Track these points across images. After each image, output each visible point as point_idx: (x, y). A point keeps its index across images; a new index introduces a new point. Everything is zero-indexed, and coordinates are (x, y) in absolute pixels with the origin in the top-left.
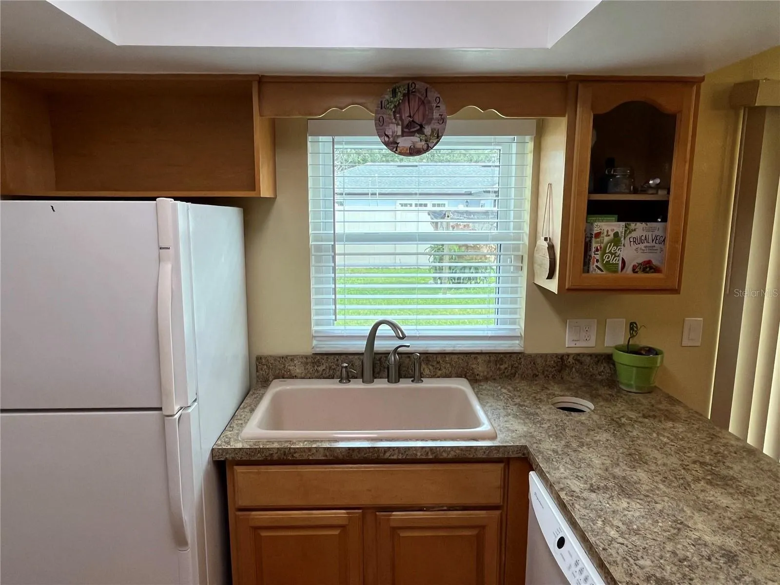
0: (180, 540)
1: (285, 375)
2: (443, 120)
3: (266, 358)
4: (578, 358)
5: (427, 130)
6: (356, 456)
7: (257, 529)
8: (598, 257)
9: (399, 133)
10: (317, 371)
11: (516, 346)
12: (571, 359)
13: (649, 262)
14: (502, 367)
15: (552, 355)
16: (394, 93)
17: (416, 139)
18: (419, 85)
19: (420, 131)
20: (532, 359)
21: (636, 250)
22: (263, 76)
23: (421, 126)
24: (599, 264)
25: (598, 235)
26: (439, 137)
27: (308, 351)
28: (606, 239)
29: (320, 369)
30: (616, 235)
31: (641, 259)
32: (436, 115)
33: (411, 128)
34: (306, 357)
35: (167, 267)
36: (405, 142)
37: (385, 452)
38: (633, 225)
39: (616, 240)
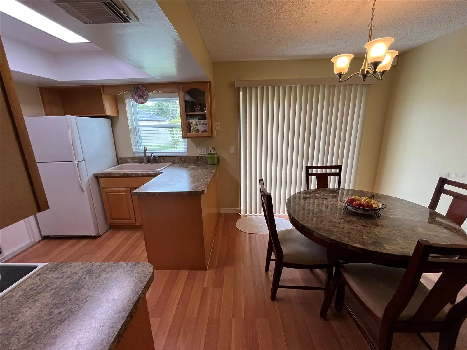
0: (83, 191)
1: (126, 162)
2: (147, 95)
3: (122, 158)
4: (201, 157)
5: (144, 97)
6: (125, 175)
7: (107, 192)
8: (192, 129)
9: (138, 98)
10: (135, 161)
11: (186, 154)
12: (200, 158)
13: (205, 130)
14: (182, 160)
15: (195, 157)
16: (134, 89)
17: (142, 100)
18: (140, 86)
19: (143, 98)
20: (190, 158)
21: (202, 127)
22: (103, 85)
23: (143, 97)
24: (193, 131)
25: (192, 123)
26: (147, 99)
27: (132, 156)
28: (194, 124)
29: (136, 161)
30: (196, 123)
31: (204, 129)
32: (145, 93)
33: (141, 97)
34: (132, 158)
35: (70, 130)
36: (139, 100)
37: (131, 174)
38: (200, 120)
39: (197, 124)
